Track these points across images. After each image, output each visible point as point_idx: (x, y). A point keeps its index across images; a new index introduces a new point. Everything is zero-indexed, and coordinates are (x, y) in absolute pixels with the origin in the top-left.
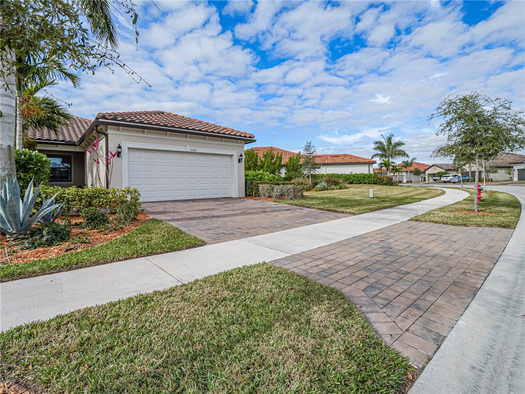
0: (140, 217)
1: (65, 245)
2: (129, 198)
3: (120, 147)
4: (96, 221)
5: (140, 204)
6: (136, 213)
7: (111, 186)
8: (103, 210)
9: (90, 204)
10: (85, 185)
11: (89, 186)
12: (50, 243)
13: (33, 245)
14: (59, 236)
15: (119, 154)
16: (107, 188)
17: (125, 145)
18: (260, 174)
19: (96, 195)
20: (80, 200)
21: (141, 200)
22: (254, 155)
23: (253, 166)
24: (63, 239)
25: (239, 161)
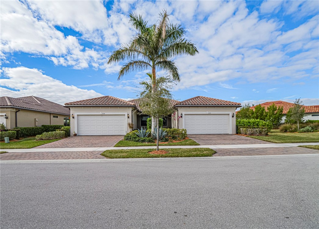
0: (186, 138)
1: (168, 142)
2: (183, 132)
3: (182, 114)
4: (174, 138)
5: (187, 134)
6: (185, 137)
7: (179, 128)
8: (176, 136)
9: (173, 134)
10: (171, 127)
11: (173, 128)
12: (165, 141)
13: (162, 142)
14: (167, 140)
15: (181, 117)
16: (178, 129)
17: (184, 113)
18: (258, 121)
19: (174, 131)
20: (170, 132)
21: (187, 133)
22: (261, 109)
23: (259, 116)
24: (167, 141)
25: (233, 116)
